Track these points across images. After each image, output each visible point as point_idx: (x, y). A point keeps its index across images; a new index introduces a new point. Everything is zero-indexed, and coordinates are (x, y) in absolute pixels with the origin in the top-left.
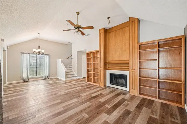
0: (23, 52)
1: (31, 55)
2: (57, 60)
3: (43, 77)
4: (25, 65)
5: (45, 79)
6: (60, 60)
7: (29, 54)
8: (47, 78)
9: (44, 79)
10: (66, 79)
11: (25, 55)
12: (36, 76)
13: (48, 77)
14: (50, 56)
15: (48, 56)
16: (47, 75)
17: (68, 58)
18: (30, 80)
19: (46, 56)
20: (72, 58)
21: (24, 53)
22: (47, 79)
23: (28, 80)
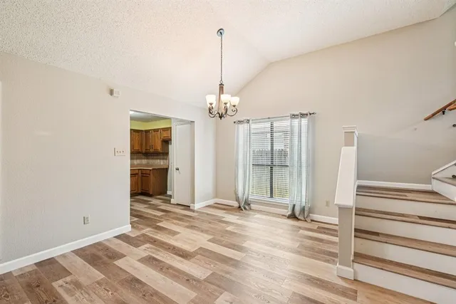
1: (253, 126)
5: (293, 216)
7: (249, 121)
8: (297, 213)
11: (241, 126)
12: (272, 196)
13: (303, 210)
14: (314, 119)
15: (304, 121)
19: (296, 122)
21: (240, 122)
22: (297, 219)
23: (248, 204)
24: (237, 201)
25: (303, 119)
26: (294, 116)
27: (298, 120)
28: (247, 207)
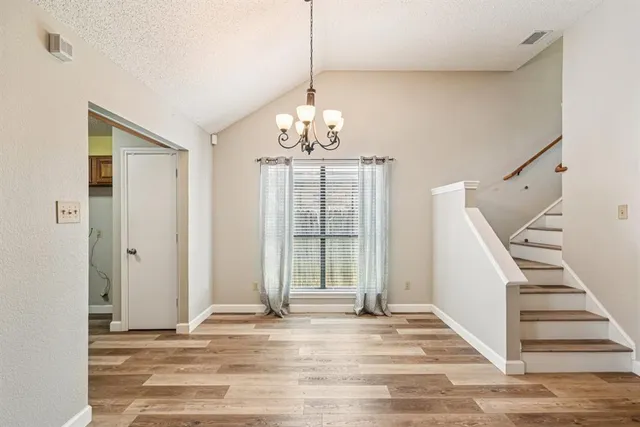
0: (265, 155)
1: (296, 168)
2: (438, 191)
3: (353, 300)
4: (271, 223)
5: (366, 312)
6: (460, 186)
7: (287, 161)
9: (358, 309)
10: (518, 365)
11: (272, 169)
12: (323, 287)
14: (390, 169)
16: (375, 286)
17: (518, 172)
18: (293, 307)
19: (368, 168)
20: (561, 169)
21: (269, 160)
22: (372, 315)
23: (286, 305)
24: (263, 302)
25: (378, 167)
26: (366, 161)
27: (370, 166)
28: (284, 310)
